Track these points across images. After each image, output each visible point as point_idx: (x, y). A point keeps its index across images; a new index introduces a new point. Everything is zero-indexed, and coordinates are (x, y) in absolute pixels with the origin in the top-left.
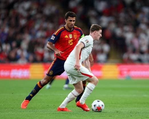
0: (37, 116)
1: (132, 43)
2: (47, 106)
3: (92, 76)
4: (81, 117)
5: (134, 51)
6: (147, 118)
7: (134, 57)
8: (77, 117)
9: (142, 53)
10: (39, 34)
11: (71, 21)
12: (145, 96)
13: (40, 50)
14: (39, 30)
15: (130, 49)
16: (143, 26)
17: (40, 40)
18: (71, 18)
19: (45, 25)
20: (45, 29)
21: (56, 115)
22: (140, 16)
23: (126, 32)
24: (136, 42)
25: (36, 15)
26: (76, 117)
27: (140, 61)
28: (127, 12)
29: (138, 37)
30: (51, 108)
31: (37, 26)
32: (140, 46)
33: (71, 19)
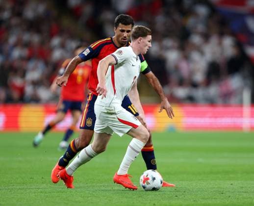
0: (13, 198)
1: (177, 69)
2: (31, 178)
3: (138, 126)
4: (89, 198)
5: (181, 83)
6: (203, 199)
7: (181, 92)
8: (82, 198)
9: (194, 85)
10: (17, 53)
11: (123, 31)
12: (200, 160)
13: (18, 81)
14: (15, 45)
15: (174, 78)
16: (196, 39)
17: (17, 64)
18: (124, 26)
19: (26, 37)
20: (27, 45)
21: (46, 194)
22: (190, 22)
23: (168, 49)
24: (184, 67)
25: (10, 19)
26: (80, 198)
27: (191, 99)
28: (168, 14)
29: (186, 58)
30: (37, 183)
31: (12, 40)
32: (192, 73)
33: (124, 29)
